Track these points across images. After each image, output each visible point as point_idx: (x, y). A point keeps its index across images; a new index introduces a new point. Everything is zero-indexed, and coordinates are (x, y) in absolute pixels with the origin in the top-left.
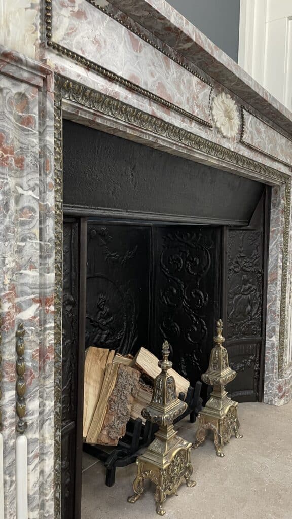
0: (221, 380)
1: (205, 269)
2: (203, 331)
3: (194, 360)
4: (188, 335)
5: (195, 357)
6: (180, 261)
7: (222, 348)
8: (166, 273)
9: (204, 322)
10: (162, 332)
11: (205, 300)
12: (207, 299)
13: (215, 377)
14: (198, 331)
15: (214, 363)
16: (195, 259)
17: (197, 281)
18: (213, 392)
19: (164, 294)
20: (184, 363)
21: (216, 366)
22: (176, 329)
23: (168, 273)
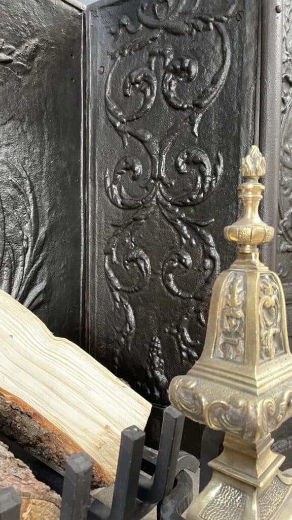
0: (257, 409)
1: (214, 82)
2: (208, 263)
3: (186, 343)
4: (171, 276)
5: (187, 334)
6: (150, 85)
7: (262, 268)
8: (118, 124)
9: (210, 237)
10: (112, 275)
11: (215, 173)
12: (220, 170)
13: (229, 393)
14: (194, 263)
15: (226, 333)
16: (186, 65)
17: (192, 125)
18: (222, 457)
19: (114, 181)
20: (160, 352)
21: (235, 345)
22: (142, 265)
23: (122, 122)
